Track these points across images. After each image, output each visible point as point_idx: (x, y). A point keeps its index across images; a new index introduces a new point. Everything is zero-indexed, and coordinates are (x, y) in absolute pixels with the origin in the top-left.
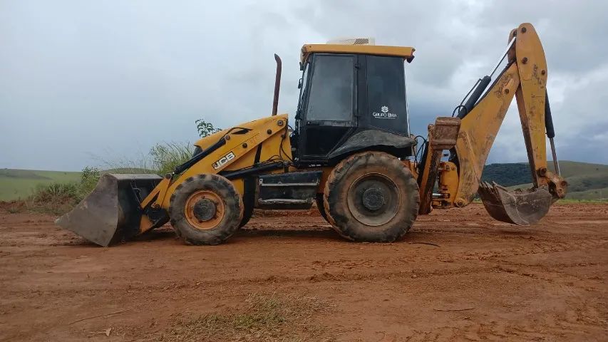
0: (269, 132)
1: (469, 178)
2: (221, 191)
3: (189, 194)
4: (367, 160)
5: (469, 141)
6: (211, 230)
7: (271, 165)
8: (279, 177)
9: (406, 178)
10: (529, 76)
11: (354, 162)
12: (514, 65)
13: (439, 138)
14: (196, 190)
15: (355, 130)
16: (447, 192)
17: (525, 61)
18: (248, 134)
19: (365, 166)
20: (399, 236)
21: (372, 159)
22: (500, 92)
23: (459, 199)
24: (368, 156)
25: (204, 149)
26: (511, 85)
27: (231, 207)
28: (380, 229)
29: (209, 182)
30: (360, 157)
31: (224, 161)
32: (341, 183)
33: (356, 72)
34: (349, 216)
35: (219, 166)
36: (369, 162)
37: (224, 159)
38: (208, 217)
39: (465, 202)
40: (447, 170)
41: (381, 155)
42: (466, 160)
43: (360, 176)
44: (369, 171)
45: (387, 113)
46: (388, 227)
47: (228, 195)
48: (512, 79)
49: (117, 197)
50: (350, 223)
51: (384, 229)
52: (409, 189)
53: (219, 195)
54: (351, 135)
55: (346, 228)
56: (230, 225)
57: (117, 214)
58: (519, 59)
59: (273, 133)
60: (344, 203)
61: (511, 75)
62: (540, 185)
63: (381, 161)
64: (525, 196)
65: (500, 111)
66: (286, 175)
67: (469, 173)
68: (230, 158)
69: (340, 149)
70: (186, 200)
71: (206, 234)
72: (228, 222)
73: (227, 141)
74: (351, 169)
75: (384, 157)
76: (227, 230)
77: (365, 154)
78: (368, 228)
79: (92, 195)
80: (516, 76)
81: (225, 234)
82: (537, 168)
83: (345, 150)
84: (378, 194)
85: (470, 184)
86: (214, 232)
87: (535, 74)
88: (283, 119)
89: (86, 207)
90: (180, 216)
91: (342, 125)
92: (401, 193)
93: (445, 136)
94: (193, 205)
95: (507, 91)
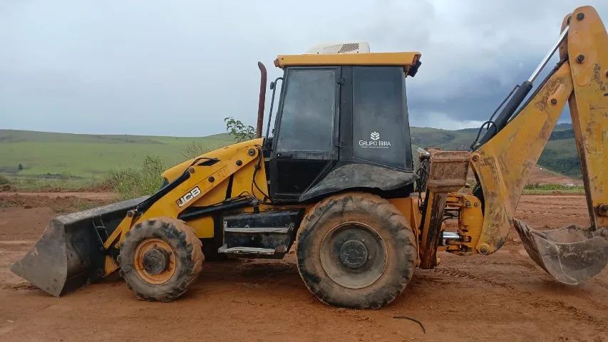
0: (239, 163)
1: (498, 217)
2: (170, 241)
3: (138, 243)
4: (344, 206)
5: (499, 169)
6: (163, 285)
7: (242, 202)
8: (247, 219)
9: (394, 230)
10: (587, 80)
11: (328, 208)
12: (565, 65)
13: (439, 179)
14: (145, 239)
15: (335, 164)
16: (467, 234)
17: (580, 60)
18: (215, 167)
19: (341, 213)
20: (385, 302)
21: (350, 205)
22: (544, 102)
23: (483, 244)
24: (345, 200)
25: (171, 181)
26: (560, 92)
27: (183, 260)
28: (361, 293)
29: (158, 229)
30: (336, 202)
31: (189, 196)
32: (312, 234)
33: (338, 89)
34: (321, 275)
35: (184, 203)
36: (347, 209)
37: (189, 195)
38: (159, 269)
39: (491, 248)
40: (467, 206)
41: (362, 200)
42: (494, 195)
43: (335, 224)
44: (347, 220)
45: (378, 141)
46: (371, 290)
47: (178, 247)
48: (561, 85)
49: (65, 244)
50: (323, 284)
51: (365, 293)
52: (399, 243)
53: (170, 245)
54: (330, 170)
55: (317, 289)
56: (182, 280)
57: (66, 264)
58: (573, 57)
59: (244, 164)
60: (315, 259)
61: (561, 80)
62: (599, 228)
63: (361, 208)
64: (572, 246)
65: (544, 128)
66: (254, 216)
67: (497, 211)
68: (196, 193)
69: (313, 190)
70: (135, 249)
71: (156, 290)
72: (179, 277)
73: (191, 174)
74: (325, 215)
75: (366, 202)
76: (179, 286)
77: (342, 197)
78: (346, 290)
79: (41, 241)
80: (567, 80)
81: (177, 290)
82: (595, 205)
83: (317, 192)
84: (359, 248)
85: (497, 225)
86: (165, 288)
87: (596, 77)
88: (255, 148)
89: (37, 253)
90: (130, 267)
91: (320, 158)
92: (388, 249)
93: (448, 175)
94: (142, 255)
95: (554, 102)
